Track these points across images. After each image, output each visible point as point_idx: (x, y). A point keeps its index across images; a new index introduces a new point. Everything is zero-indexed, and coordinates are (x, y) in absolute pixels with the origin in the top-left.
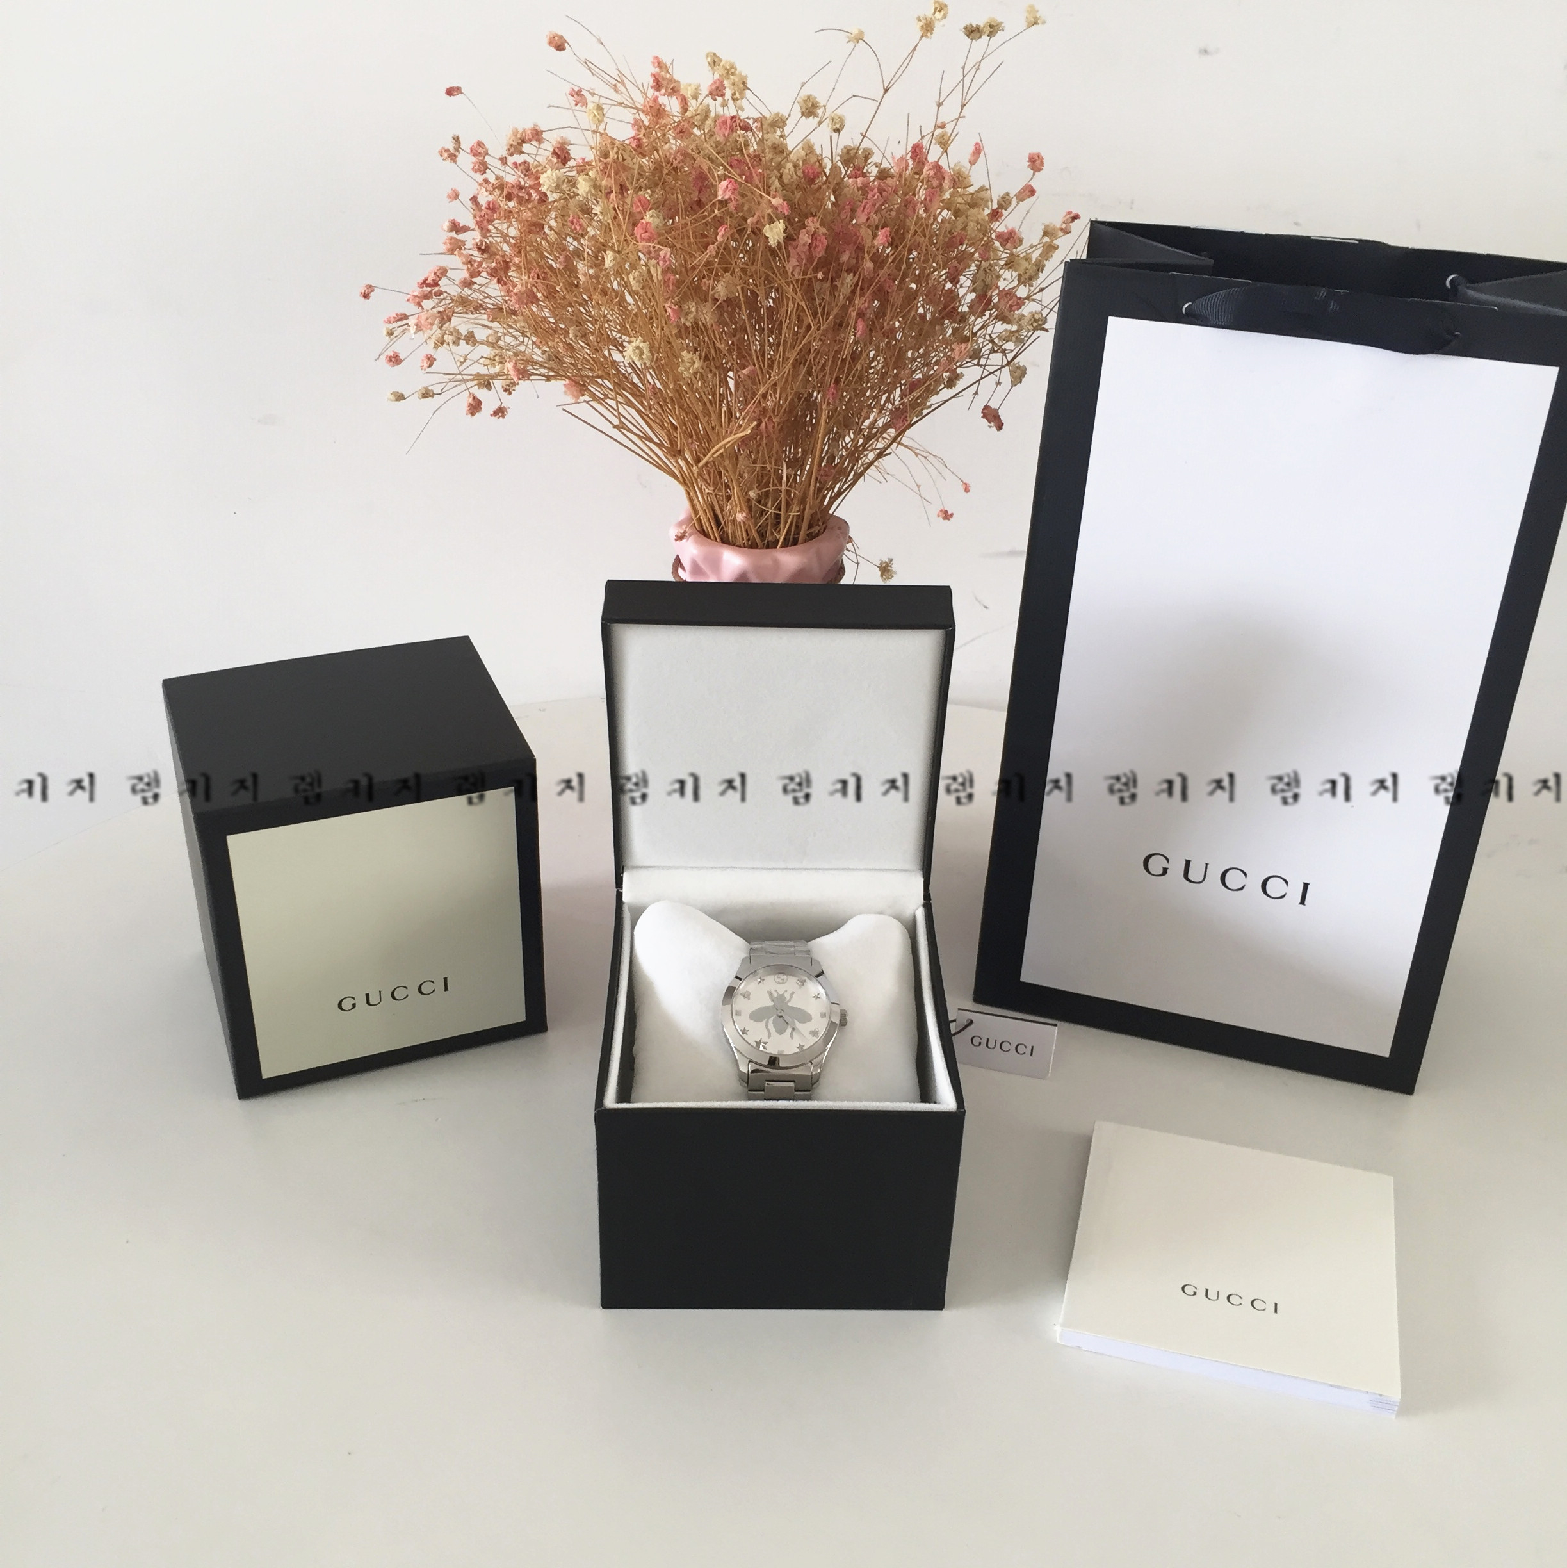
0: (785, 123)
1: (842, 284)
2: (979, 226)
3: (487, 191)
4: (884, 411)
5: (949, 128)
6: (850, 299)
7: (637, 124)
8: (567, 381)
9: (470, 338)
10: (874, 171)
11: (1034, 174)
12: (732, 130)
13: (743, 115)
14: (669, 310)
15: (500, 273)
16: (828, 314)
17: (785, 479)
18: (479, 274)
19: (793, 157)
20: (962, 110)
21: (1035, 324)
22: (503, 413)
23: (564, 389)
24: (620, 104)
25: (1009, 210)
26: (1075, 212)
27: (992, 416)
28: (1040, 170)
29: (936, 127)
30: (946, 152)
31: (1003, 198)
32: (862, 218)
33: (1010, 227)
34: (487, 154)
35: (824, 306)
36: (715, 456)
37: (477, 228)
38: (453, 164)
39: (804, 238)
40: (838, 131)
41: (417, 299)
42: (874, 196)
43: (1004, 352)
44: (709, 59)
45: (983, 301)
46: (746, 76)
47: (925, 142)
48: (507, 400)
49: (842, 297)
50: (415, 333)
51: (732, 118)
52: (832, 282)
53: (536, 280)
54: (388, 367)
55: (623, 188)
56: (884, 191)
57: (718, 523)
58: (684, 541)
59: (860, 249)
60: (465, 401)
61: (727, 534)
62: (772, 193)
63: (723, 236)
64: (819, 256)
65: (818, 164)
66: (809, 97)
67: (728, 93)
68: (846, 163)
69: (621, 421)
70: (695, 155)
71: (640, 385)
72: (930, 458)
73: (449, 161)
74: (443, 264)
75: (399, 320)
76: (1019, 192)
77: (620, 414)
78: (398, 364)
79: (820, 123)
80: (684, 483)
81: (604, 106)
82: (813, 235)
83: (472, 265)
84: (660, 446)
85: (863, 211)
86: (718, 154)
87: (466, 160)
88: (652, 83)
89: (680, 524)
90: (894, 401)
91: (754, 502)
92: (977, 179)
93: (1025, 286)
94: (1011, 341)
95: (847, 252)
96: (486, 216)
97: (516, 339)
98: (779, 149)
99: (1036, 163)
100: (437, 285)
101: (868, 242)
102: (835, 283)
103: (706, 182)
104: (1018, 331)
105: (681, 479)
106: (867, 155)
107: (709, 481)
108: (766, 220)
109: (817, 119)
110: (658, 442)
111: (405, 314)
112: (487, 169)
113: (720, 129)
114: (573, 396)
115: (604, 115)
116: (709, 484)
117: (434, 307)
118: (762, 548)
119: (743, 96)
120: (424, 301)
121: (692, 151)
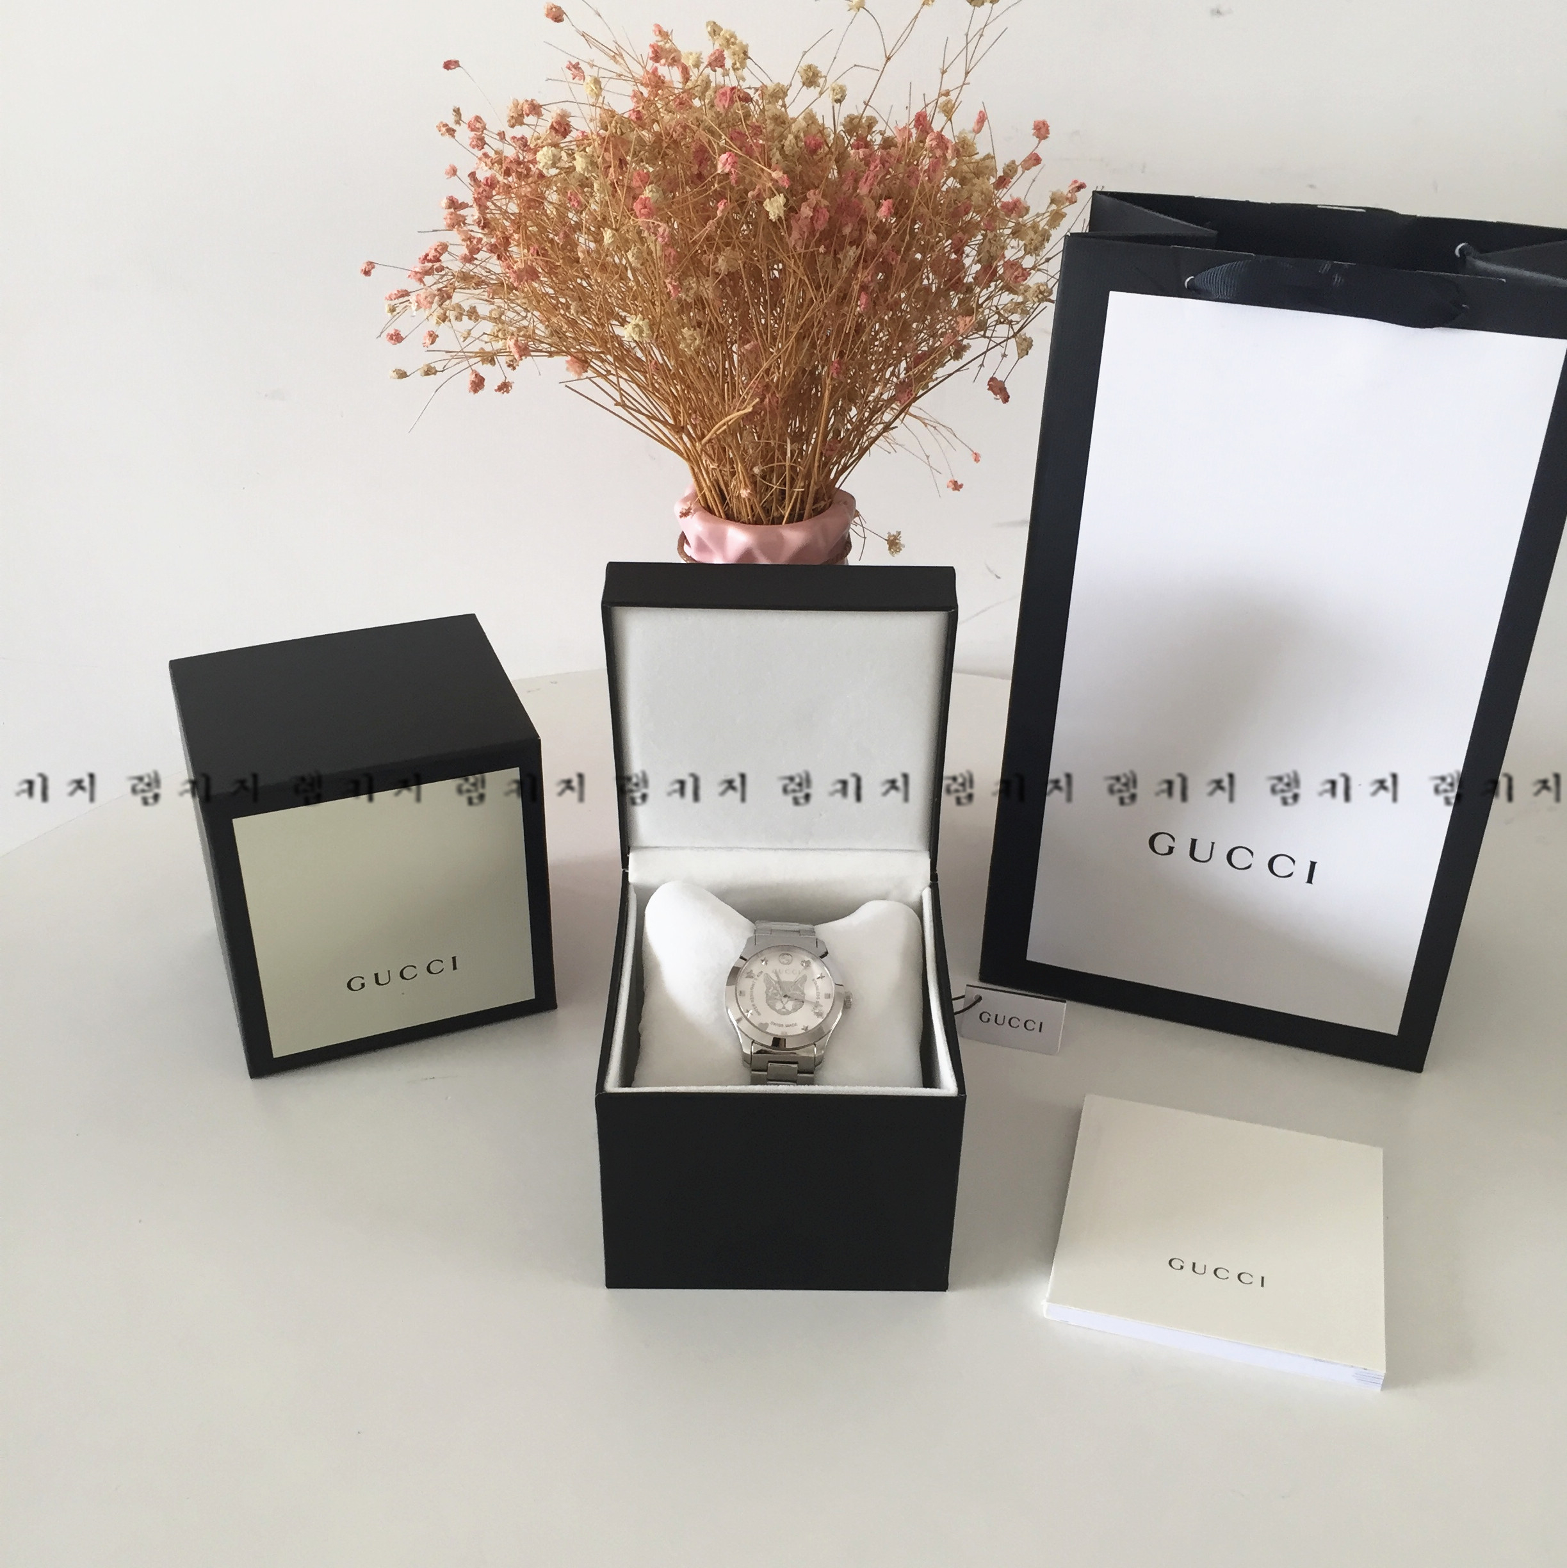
0: (785, 94)
1: (845, 257)
2: (983, 196)
3: (486, 165)
4: (889, 385)
5: (953, 96)
6: (853, 271)
7: (637, 96)
8: (569, 358)
9: (473, 314)
10: (878, 139)
12: (732, 101)
13: (744, 85)
14: (669, 286)
15: (500, 250)
16: (831, 287)
17: (789, 455)
18: (479, 250)
19: (794, 128)
20: (966, 77)
21: (1040, 296)
22: (507, 388)
23: (566, 366)
24: (618, 76)
25: (1015, 178)
26: (1081, 181)
27: (998, 388)
28: (1046, 138)
29: (940, 95)
30: (950, 120)
31: (1008, 166)
32: (863, 190)
33: (1015, 196)
34: (485, 129)
35: (828, 278)
36: (718, 433)
37: (475, 205)
38: (451, 139)
39: (806, 211)
40: (839, 101)
41: (419, 275)
42: (876, 167)
43: (1010, 323)
44: (709, 29)
45: (988, 273)
46: (747, 46)
47: (929, 110)
48: (511, 375)
49: (845, 270)
50: (416, 310)
51: (733, 89)
52: (836, 253)
53: (535, 257)
54: (389, 344)
55: (622, 163)
56: (887, 162)
57: (723, 498)
58: (689, 517)
59: (863, 221)
60: (468, 378)
61: (732, 510)
62: (773, 165)
63: (723, 211)
64: (821, 229)
65: (819, 135)
66: (810, 67)
67: (728, 63)
68: (849, 132)
69: (622, 397)
70: (695, 128)
71: (644, 359)
72: (939, 428)
73: (447, 136)
74: (444, 241)
75: (400, 297)
76: (1024, 160)
77: (622, 391)
78: (399, 342)
79: (821, 93)
80: (688, 460)
81: (601, 80)
82: (816, 206)
83: (471, 242)
84: (665, 423)
85: (866, 182)
86: (718, 126)
87: (464, 134)
88: (648, 52)
89: (686, 500)
90: (899, 374)
91: (759, 478)
92: (982, 149)
93: (1031, 255)
94: (1016, 313)
95: (850, 224)
96: (486, 190)
97: (519, 314)
98: (781, 121)
99: (1042, 130)
100: (438, 260)
101: (869, 216)
102: (838, 256)
103: (706, 155)
104: (1022, 303)
105: (685, 455)
106: (871, 124)
107: (712, 456)
108: (768, 193)
109: (818, 89)
110: (662, 419)
111: (406, 291)
112: (485, 143)
113: (720, 100)
114: (576, 372)
115: (601, 88)
116: (714, 460)
117: (435, 283)
118: (767, 524)
119: (743, 66)
120: (426, 277)
121: (692, 123)
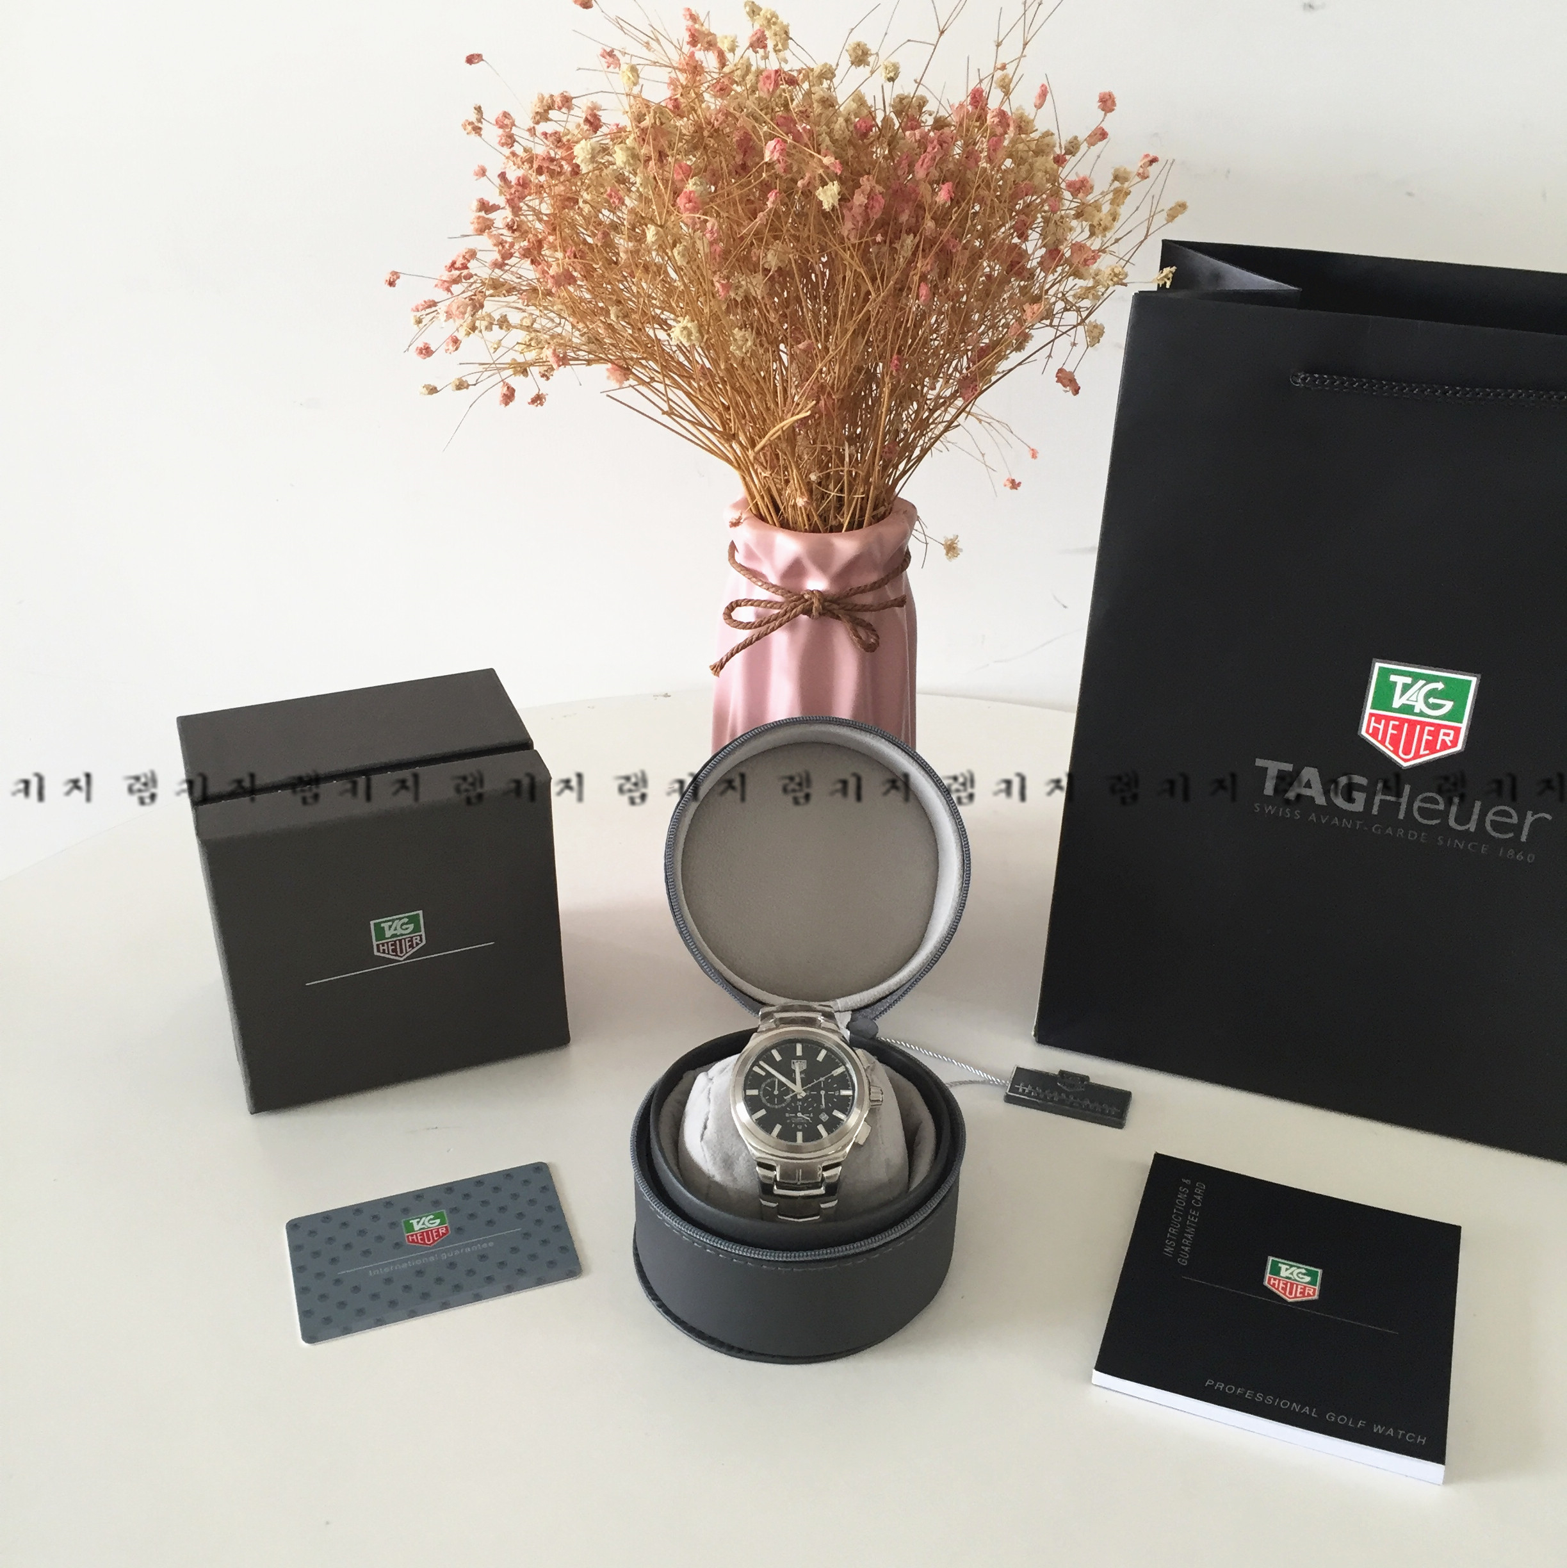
0: (833, 74)
1: (902, 246)
2: (1048, 176)
3: (514, 164)
4: (951, 381)
5: (1010, 70)
6: (911, 261)
7: (673, 83)
8: (609, 365)
9: (504, 323)
10: (930, 121)
11: (1105, 115)
12: (777, 85)
13: (786, 68)
14: (717, 284)
15: (533, 254)
16: (888, 279)
17: (847, 459)
18: (511, 255)
19: (843, 110)
20: (1024, 49)
21: (1115, 279)
22: (542, 400)
23: (607, 374)
24: (655, 63)
25: (1079, 155)
26: (1152, 154)
27: (1067, 380)
28: (1112, 110)
29: (996, 69)
30: (1009, 97)
31: (1070, 142)
32: (920, 173)
33: (1082, 176)
34: (513, 124)
35: (884, 270)
36: (772, 439)
37: (507, 207)
38: (479, 137)
39: (859, 199)
40: (891, 79)
41: (446, 285)
42: (934, 148)
43: (1078, 310)
44: (748, 9)
45: (1054, 257)
46: (788, 25)
47: (985, 86)
48: (545, 387)
49: (901, 259)
50: (446, 320)
51: (777, 72)
52: (891, 243)
53: (573, 259)
54: (419, 359)
55: (662, 156)
56: (945, 142)
58: (739, 527)
59: (920, 207)
60: (500, 390)
61: (788, 520)
62: (823, 151)
63: (773, 203)
64: (876, 217)
65: (869, 116)
66: (859, 45)
67: (770, 44)
68: (898, 114)
69: (670, 406)
70: (737, 114)
71: (686, 363)
72: (995, 424)
73: (473, 135)
74: (472, 247)
75: (424, 309)
76: (1090, 136)
77: (669, 399)
78: (429, 356)
79: (872, 72)
80: (739, 468)
81: (638, 67)
82: (869, 195)
83: (503, 247)
84: (713, 430)
85: (922, 165)
86: (761, 110)
87: (492, 133)
88: (687, 38)
89: (736, 508)
90: (962, 369)
91: (814, 486)
92: (1042, 123)
93: (1098, 237)
94: (1087, 298)
95: (906, 211)
96: (518, 192)
97: (552, 321)
98: (828, 103)
99: (1107, 103)
100: (465, 267)
101: (928, 199)
102: (893, 245)
103: (751, 143)
104: (1093, 287)
105: (736, 465)
106: (922, 102)
107: (765, 464)
108: (818, 182)
109: (868, 69)
110: (711, 427)
111: (433, 301)
112: (515, 141)
113: (764, 84)
114: (618, 381)
115: (638, 76)
116: (766, 468)
117: (464, 292)
118: (825, 532)
119: (785, 47)
120: (453, 286)
121: (734, 109)
